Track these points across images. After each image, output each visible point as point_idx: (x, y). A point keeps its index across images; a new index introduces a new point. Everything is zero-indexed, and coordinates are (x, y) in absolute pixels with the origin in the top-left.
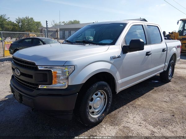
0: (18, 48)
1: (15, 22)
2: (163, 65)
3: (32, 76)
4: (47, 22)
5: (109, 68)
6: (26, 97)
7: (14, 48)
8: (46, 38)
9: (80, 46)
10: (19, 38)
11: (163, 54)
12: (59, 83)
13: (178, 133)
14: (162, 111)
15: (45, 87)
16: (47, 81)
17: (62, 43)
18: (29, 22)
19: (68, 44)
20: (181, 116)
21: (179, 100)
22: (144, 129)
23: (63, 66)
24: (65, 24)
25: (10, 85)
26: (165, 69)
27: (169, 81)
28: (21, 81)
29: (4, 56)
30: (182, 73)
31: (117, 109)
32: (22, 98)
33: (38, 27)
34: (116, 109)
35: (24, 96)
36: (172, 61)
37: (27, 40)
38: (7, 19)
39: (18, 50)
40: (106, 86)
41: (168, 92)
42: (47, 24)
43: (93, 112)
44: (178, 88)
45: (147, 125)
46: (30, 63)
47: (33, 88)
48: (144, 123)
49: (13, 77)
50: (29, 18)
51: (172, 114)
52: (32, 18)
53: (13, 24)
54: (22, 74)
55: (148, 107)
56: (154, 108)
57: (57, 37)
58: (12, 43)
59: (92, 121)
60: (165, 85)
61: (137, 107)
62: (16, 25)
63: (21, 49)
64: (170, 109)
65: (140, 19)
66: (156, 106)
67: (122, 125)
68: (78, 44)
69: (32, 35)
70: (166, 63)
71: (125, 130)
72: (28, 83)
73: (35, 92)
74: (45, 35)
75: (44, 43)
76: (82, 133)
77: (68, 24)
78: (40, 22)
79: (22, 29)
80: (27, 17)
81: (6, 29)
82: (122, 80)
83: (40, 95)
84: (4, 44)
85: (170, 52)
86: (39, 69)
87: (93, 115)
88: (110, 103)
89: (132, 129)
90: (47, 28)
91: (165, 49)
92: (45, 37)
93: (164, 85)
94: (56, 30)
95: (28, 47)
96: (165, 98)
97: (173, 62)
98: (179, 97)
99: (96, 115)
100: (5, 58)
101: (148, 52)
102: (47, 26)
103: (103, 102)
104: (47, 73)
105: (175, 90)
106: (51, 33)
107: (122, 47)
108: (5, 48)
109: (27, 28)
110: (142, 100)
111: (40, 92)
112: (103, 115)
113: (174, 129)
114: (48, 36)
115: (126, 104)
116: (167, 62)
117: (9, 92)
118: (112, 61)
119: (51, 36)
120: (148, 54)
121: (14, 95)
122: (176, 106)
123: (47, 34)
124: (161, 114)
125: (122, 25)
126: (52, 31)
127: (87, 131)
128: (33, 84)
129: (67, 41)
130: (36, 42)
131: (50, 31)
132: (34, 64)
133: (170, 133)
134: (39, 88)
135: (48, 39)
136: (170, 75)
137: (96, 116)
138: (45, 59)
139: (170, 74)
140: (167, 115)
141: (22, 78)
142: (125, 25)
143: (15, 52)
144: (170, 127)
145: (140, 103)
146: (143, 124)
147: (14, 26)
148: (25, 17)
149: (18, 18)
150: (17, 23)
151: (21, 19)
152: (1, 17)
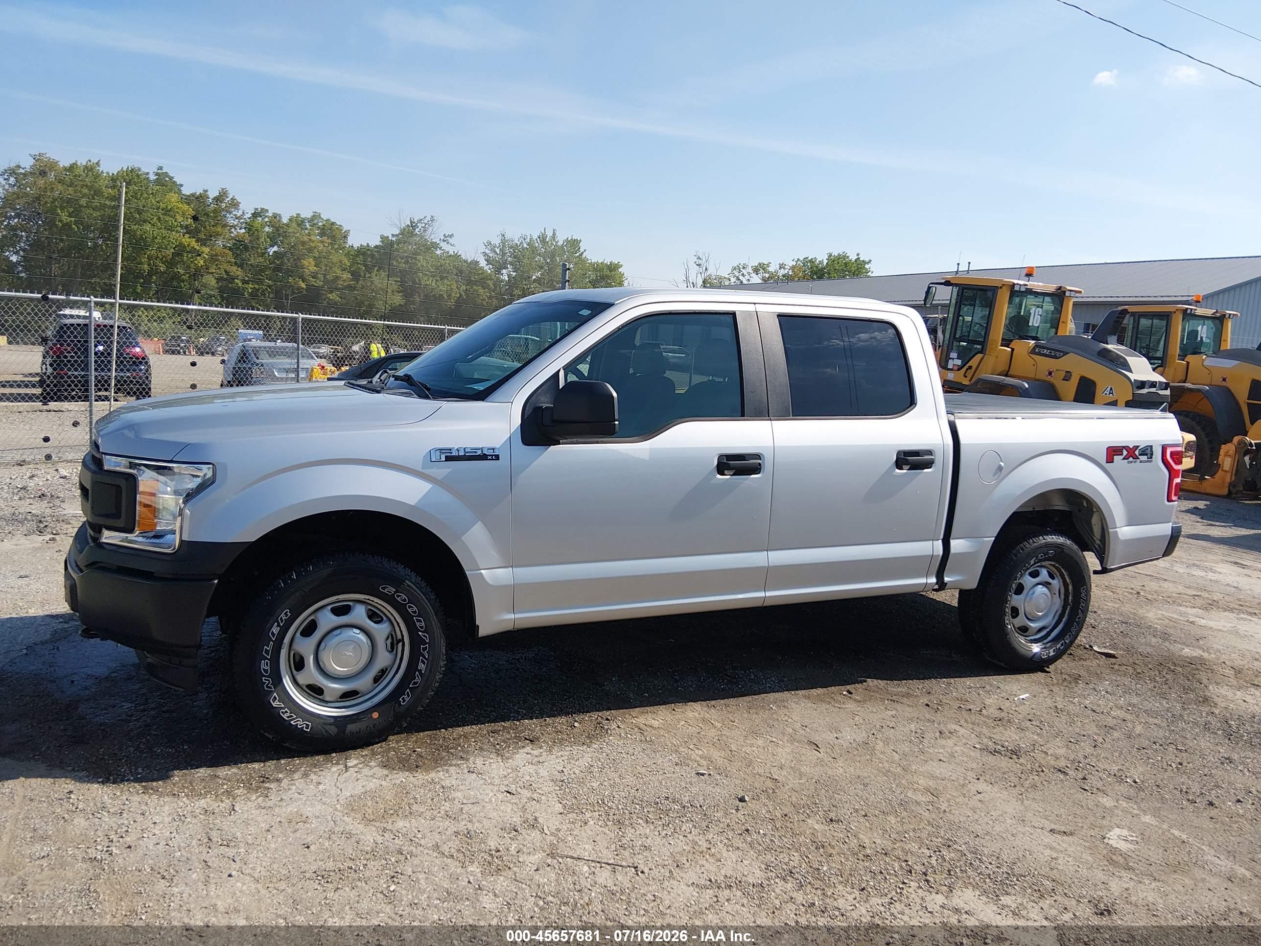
1: (481, 263)
3: (89, 490)
11: (909, 478)
14: (720, 771)
22: (508, 807)
23: (172, 461)
26: (963, 581)
38: (435, 246)
40: (393, 581)
45: (549, 796)
50: (561, 239)
52: (574, 244)
53: (465, 272)
56: (700, 752)
61: (617, 731)
62: (484, 281)
66: (724, 748)
71: (420, 791)
80: (549, 234)
89: (456, 794)
91: (929, 452)
107: (529, 412)
110: (692, 714)
116: (971, 538)
118: (437, 473)
120: (731, 463)
124: (692, 779)
134: (103, 540)
139: (1036, 623)
145: (657, 722)
147: (470, 282)
148: (535, 237)
149: (497, 241)
150: (488, 269)
151: (514, 247)
152: (409, 232)
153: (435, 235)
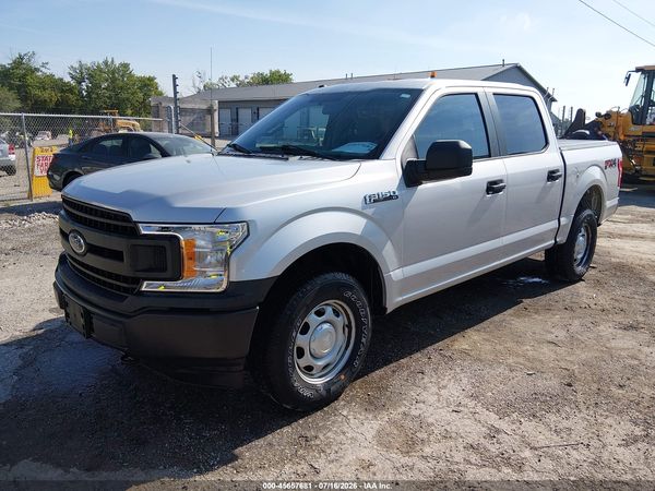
0: (76, 170)
1: (67, 79)
2: (553, 224)
3: (122, 252)
4: (175, 78)
5: (358, 232)
6: (104, 317)
7: (63, 170)
8: (174, 135)
9: (273, 161)
10: (81, 134)
11: (551, 187)
12: (203, 273)
13: (573, 436)
14: (535, 370)
15: (161, 289)
16: (164, 269)
17: (219, 154)
18: (114, 80)
19: (236, 155)
20: (595, 387)
21: (599, 337)
22: (467, 422)
23: (215, 223)
24: (241, 85)
25: (55, 284)
26: (562, 239)
27: (579, 278)
28: (87, 272)
29: (30, 197)
30: (628, 254)
31: (391, 362)
32: (92, 323)
33: (147, 95)
34: (387, 362)
35: (98, 314)
36: (588, 212)
37: (108, 143)
38: (37, 70)
39: (79, 175)
40: (351, 288)
41: (567, 314)
42: (175, 86)
43: (309, 369)
44: (603, 300)
45: (479, 409)
46: (115, 215)
47: (126, 290)
48: (472, 404)
49: (63, 259)
50: (117, 63)
51: (567, 380)
52: (126, 66)
53: (59, 85)
54: (92, 249)
55: (491, 357)
56: (510, 361)
57: (208, 130)
58: (57, 150)
59: (307, 393)
60: (562, 292)
61: (454, 357)
62: (71, 90)
63: (89, 172)
64: (563, 365)
65: (503, 65)
66: (518, 355)
67: (400, 410)
68: (264, 157)
69: (127, 124)
70: (562, 219)
71: (408, 424)
72: (110, 275)
73: (130, 303)
74: (170, 123)
75: (165, 154)
76: (273, 430)
77: (250, 84)
78: (154, 78)
79: (89, 104)
80: (110, 60)
81: (36, 101)
82: (405, 269)
83: (144, 313)
84: (30, 156)
85: (577, 181)
86: (143, 232)
87: (311, 376)
88: (364, 340)
89: (430, 420)
90: (176, 99)
91: (558, 171)
92: (170, 131)
93: (559, 291)
94: (205, 107)
95: (110, 166)
96: (553, 330)
97: (590, 215)
98: (602, 327)
99: (320, 377)
100: (34, 201)
101: (495, 183)
102: (176, 93)
103: (342, 339)
104: (166, 244)
105: (594, 307)
106: (189, 119)
107: (405, 165)
108: (33, 170)
109: (110, 98)
110: (475, 338)
111: (145, 302)
112: (343, 377)
113: (566, 424)
114: (178, 128)
115: (424, 348)
116: (567, 216)
117: (51, 311)
118: (369, 211)
119: (191, 125)
120: (493, 187)
121: (67, 315)
122: (583, 356)
123: (177, 122)
124: (531, 378)
125: (408, 96)
126: (193, 111)
127: (289, 424)
128: (125, 279)
129: (235, 147)
130: (137, 149)
131: (184, 111)
132: (126, 218)
133: (548, 434)
134: (143, 289)
135: (181, 139)
136: (582, 258)
137: (318, 382)
138: (160, 202)
139: (580, 256)
140: (551, 384)
141: (92, 260)
142: (416, 94)
143: (67, 181)
144: (552, 418)
145: (466, 347)
146: (466, 406)
147: (63, 91)
148: (101, 62)
149: (76, 65)
150: (73, 83)
151: (88, 69)
152: (19, 62)
153: (36, 63)
